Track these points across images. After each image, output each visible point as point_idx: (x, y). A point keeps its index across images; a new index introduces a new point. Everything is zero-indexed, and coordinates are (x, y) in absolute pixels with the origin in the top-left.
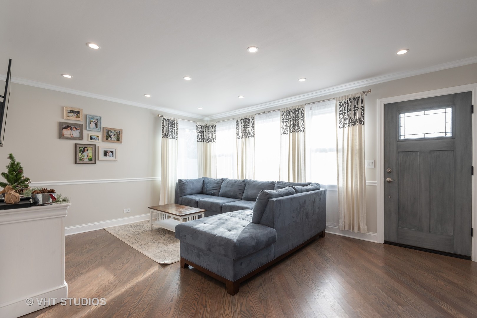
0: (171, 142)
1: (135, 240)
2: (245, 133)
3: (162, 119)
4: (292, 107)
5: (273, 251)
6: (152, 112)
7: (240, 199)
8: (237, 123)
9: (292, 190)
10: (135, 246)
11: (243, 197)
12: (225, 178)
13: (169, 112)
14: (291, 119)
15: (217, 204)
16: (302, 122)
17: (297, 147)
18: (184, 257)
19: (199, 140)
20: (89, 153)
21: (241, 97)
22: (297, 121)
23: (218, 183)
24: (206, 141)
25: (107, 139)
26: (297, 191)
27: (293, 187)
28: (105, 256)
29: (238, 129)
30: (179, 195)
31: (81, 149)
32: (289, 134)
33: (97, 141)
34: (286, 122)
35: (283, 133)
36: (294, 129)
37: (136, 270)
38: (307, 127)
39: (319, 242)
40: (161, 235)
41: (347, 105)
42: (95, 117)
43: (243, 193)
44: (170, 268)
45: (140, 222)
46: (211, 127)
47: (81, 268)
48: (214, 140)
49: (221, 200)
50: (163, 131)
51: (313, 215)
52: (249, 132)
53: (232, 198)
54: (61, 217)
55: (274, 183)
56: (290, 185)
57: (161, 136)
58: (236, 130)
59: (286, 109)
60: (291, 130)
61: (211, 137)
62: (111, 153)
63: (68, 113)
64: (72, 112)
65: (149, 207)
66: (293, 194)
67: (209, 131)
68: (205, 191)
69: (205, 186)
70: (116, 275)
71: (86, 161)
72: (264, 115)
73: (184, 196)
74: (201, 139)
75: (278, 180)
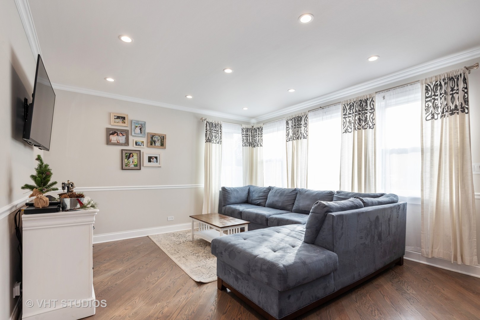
0: (214, 146)
1: (175, 250)
2: (296, 134)
3: (206, 123)
4: (358, 98)
5: (332, 282)
6: (195, 116)
7: (291, 211)
8: (287, 123)
9: (359, 203)
10: (173, 258)
11: (294, 208)
12: (273, 186)
13: (213, 115)
14: (356, 114)
15: (263, 216)
16: (371, 116)
17: (365, 148)
18: (221, 277)
19: (244, 145)
20: (135, 159)
21: (292, 91)
22: (364, 115)
23: (264, 192)
24: (252, 146)
25: (151, 144)
26: (366, 204)
27: (359, 198)
28: (143, 267)
29: (288, 130)
30: (223, 204)
31: (127, 155)
32: (352, 132)
33: (142, 147)
34: (349, 117)
35: (344, 131)
36: (360, 125)
37: (169, 287)
38: (377, 121)
39: (396, 272)
40: (202, 246)
41: (439, 88)
42: (140, 122)
43: (294, 204)
44: (205, 288)
45: (183, 231)
46: (258, 130)
47: (118, 278)
48: (260, 144)
49: (268, 211)
50: (206, 135)
51: (387, 237)
52: (301, 133)
53: (281, 210)
54: (89, 224)
55: (333, 192)
56: (356, 196)
57: (205, 141)
58: (285, 131)
59: (349, 101)
60: (356, 127)
61: (257, 141)
62: (155, 159)
63: (115, 118)
64: (118, 117)
65: (191, 215)
66: (361, 207)
67: (256, 134)
68: (250, 200)
69: (251, 195)
70: (149, 290)
71: (132, 167)
72: (321, 111)
73: (228, 206)
74: (246, 144)
75: (338, 190)
